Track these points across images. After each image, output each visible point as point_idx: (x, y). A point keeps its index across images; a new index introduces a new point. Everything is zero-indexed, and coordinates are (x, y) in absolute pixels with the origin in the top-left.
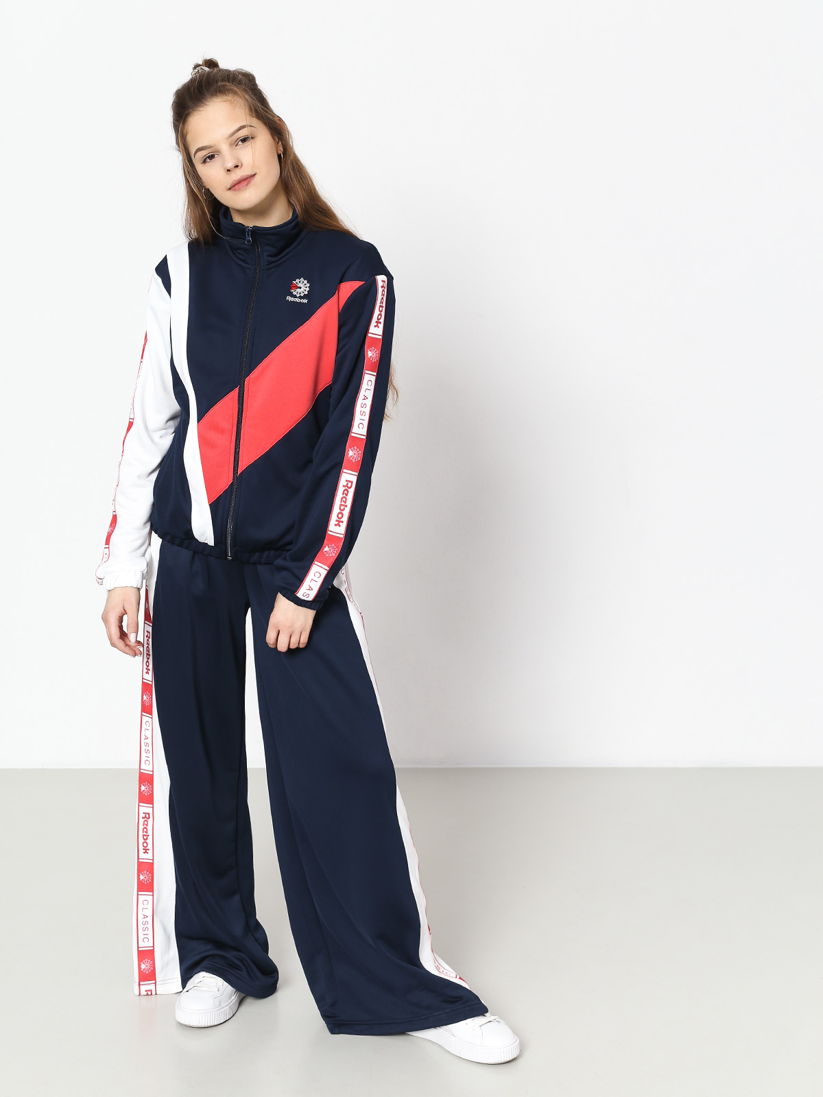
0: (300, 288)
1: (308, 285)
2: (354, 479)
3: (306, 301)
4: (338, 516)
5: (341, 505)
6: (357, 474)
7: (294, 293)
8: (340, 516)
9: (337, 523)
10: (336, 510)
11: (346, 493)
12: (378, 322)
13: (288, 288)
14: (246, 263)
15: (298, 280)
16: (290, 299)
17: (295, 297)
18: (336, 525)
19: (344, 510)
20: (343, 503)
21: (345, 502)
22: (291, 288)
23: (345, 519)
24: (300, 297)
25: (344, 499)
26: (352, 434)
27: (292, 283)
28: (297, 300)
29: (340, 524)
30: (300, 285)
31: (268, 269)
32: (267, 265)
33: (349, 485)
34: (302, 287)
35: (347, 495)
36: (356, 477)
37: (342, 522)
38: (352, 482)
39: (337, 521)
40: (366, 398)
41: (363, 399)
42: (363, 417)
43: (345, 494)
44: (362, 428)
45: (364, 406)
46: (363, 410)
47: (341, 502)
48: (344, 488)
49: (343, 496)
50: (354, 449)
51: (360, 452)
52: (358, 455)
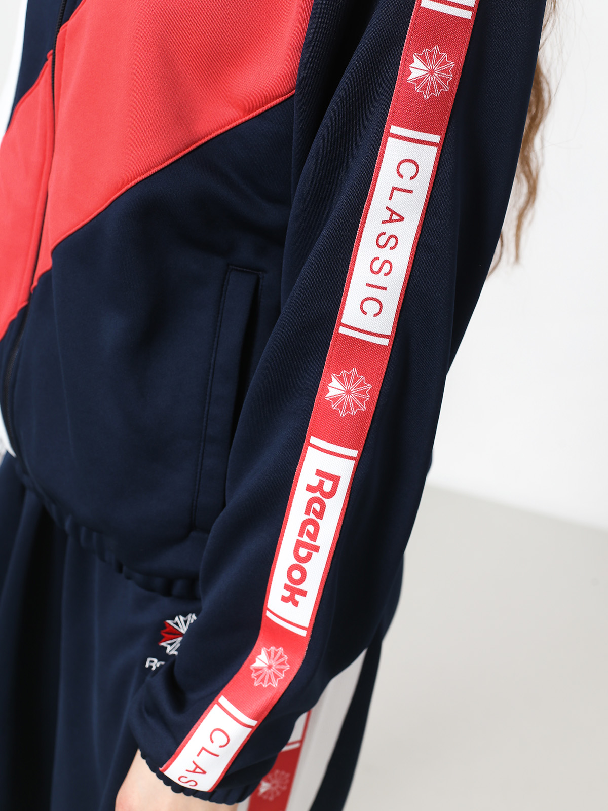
2: (344, 469)
4: (289, 576)
5: (299, 544)
6: (353, 454)
8: (297, 574)
9: (287, 594)
10: (286, 555)
11: (315, 510)
18: (284, 599)
19: (308, 558)
20: (305, 539)
21: (313, 537)
23: (311, 586)
25: (310, 528)
26: (342, 330)
33: (328, 486)
35: (320, 515)
37: (304, 593)
38: (336, 479)
39: (286, 587)
40: (395, 217)
41: (384, 222)
42: (379, 280)
43: (315, 512)
44: (375, 315)
45: (388, 241)
46: (385, 254)
47: (301, 534)
48: (311, 495)
49: (307, 517)
50: (349, 376)
51: (369, 386)
52: (362, 396)
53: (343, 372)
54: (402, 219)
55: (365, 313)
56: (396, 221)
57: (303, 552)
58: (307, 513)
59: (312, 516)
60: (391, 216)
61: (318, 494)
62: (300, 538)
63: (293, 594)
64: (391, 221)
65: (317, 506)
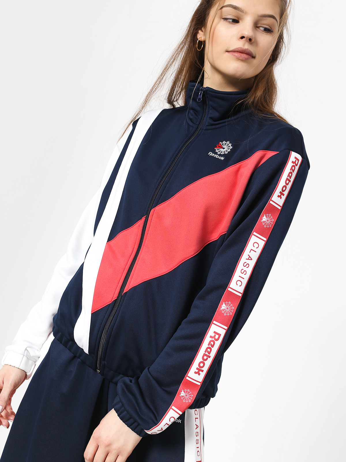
0: (224, 148)
1: (231, 147)
2: (222, 332)
3: (222, 158)
5: (204, 355)
6: (226, 328)
7: (217, 151)
8: (202, 365)
9: (197, 371)
10: (199, 358)
12: (282, 193)
13: (214, 145)
14: (192, 122)
15: (224, 142)
16: (211, 154)
17: (216, 153)
18: (195, 373)
19: (207, 359)
20: (207, 353)
21: (209, 353)
22: (216, 147)
23: (206, 369)
24: (220, 155)
25: (209, 350)
26: (229, 289)
27: (219, 143)
28: (217, 156)
29: (200, 372)
30: (225, 146)
31: (206, 130)
32: (207, 126)
33: (217, 337)
34: (226, 147)
35: (213, 346)
36: (225, 331)
37: (202, 371)
38: (220, 335)
39: (197, 369)
40: (250, 258)
41: (246, 259)
42: (243, 275)
43: (211, 345)
44: (240, 286)
45: (247, 265)
46: (245, 269)
47: (205, 352)
48: (211, 339)
49: (208, 346)
50: (228, 304)
51: (233, 308)
52: (231, 310)
53: (227, 302)
54: (252, 259)
55: (237, 285)
56: (250, 259)
57: (205, 357)
58: (209, 345)
59: (210, 346)
60: (249, 258)
61: (213, 339)
62: (205, 353)
63: (199, 371)
64: (248, 259)
65: (212, 343)
